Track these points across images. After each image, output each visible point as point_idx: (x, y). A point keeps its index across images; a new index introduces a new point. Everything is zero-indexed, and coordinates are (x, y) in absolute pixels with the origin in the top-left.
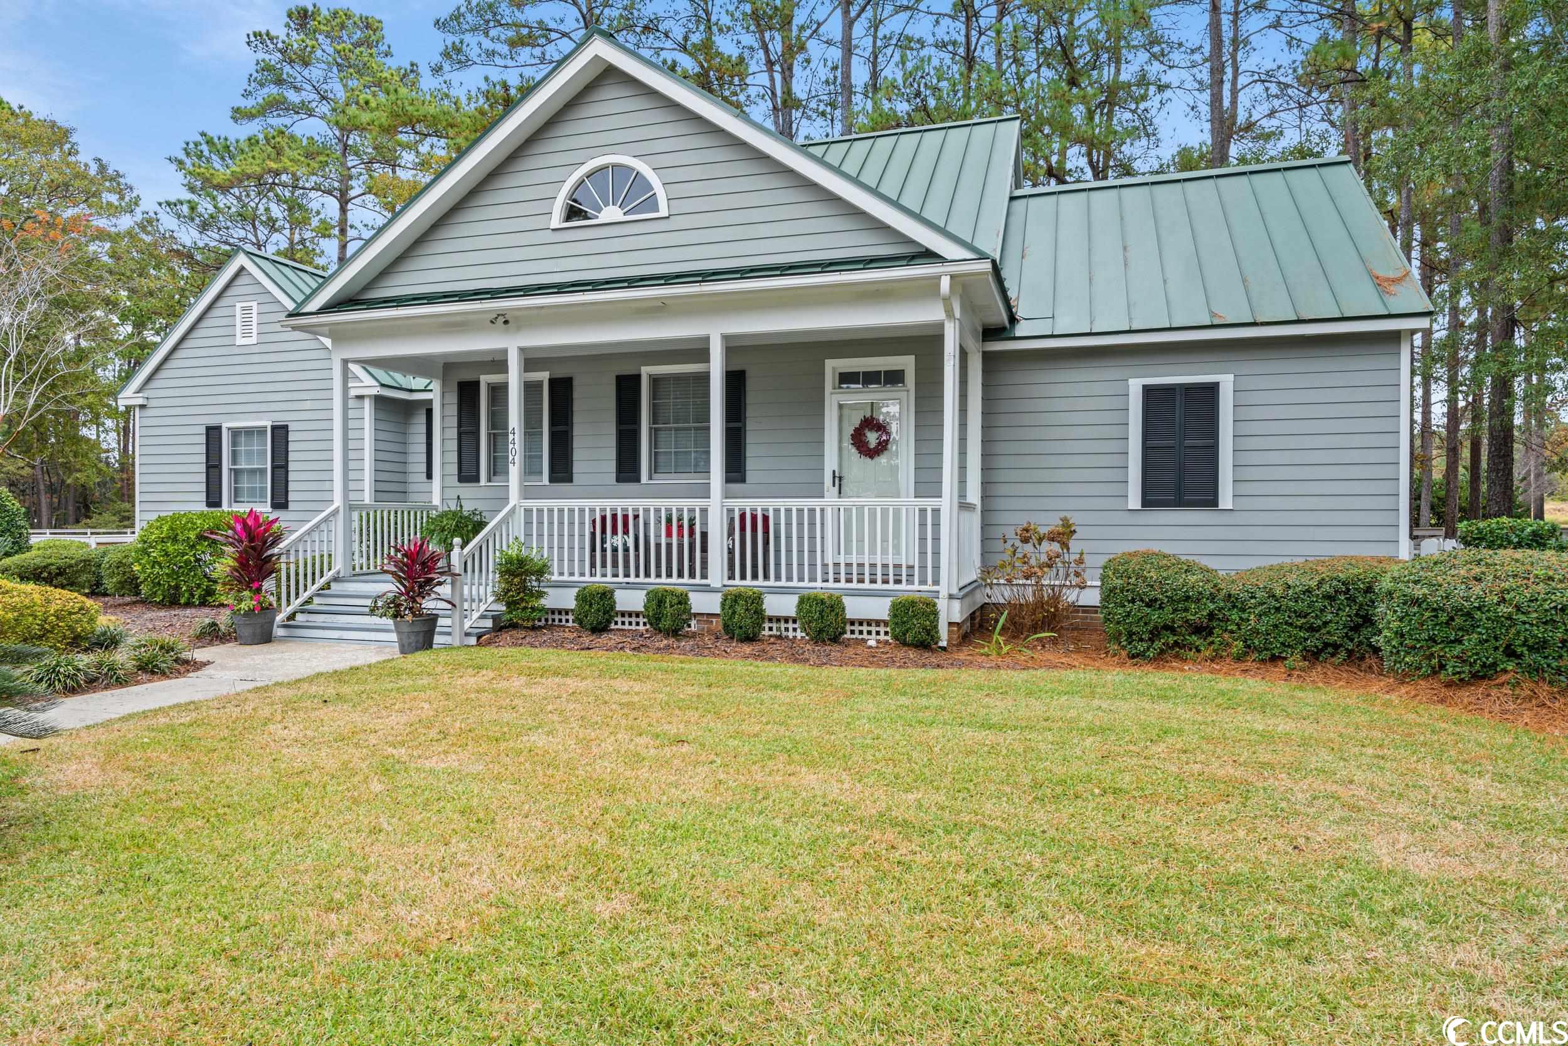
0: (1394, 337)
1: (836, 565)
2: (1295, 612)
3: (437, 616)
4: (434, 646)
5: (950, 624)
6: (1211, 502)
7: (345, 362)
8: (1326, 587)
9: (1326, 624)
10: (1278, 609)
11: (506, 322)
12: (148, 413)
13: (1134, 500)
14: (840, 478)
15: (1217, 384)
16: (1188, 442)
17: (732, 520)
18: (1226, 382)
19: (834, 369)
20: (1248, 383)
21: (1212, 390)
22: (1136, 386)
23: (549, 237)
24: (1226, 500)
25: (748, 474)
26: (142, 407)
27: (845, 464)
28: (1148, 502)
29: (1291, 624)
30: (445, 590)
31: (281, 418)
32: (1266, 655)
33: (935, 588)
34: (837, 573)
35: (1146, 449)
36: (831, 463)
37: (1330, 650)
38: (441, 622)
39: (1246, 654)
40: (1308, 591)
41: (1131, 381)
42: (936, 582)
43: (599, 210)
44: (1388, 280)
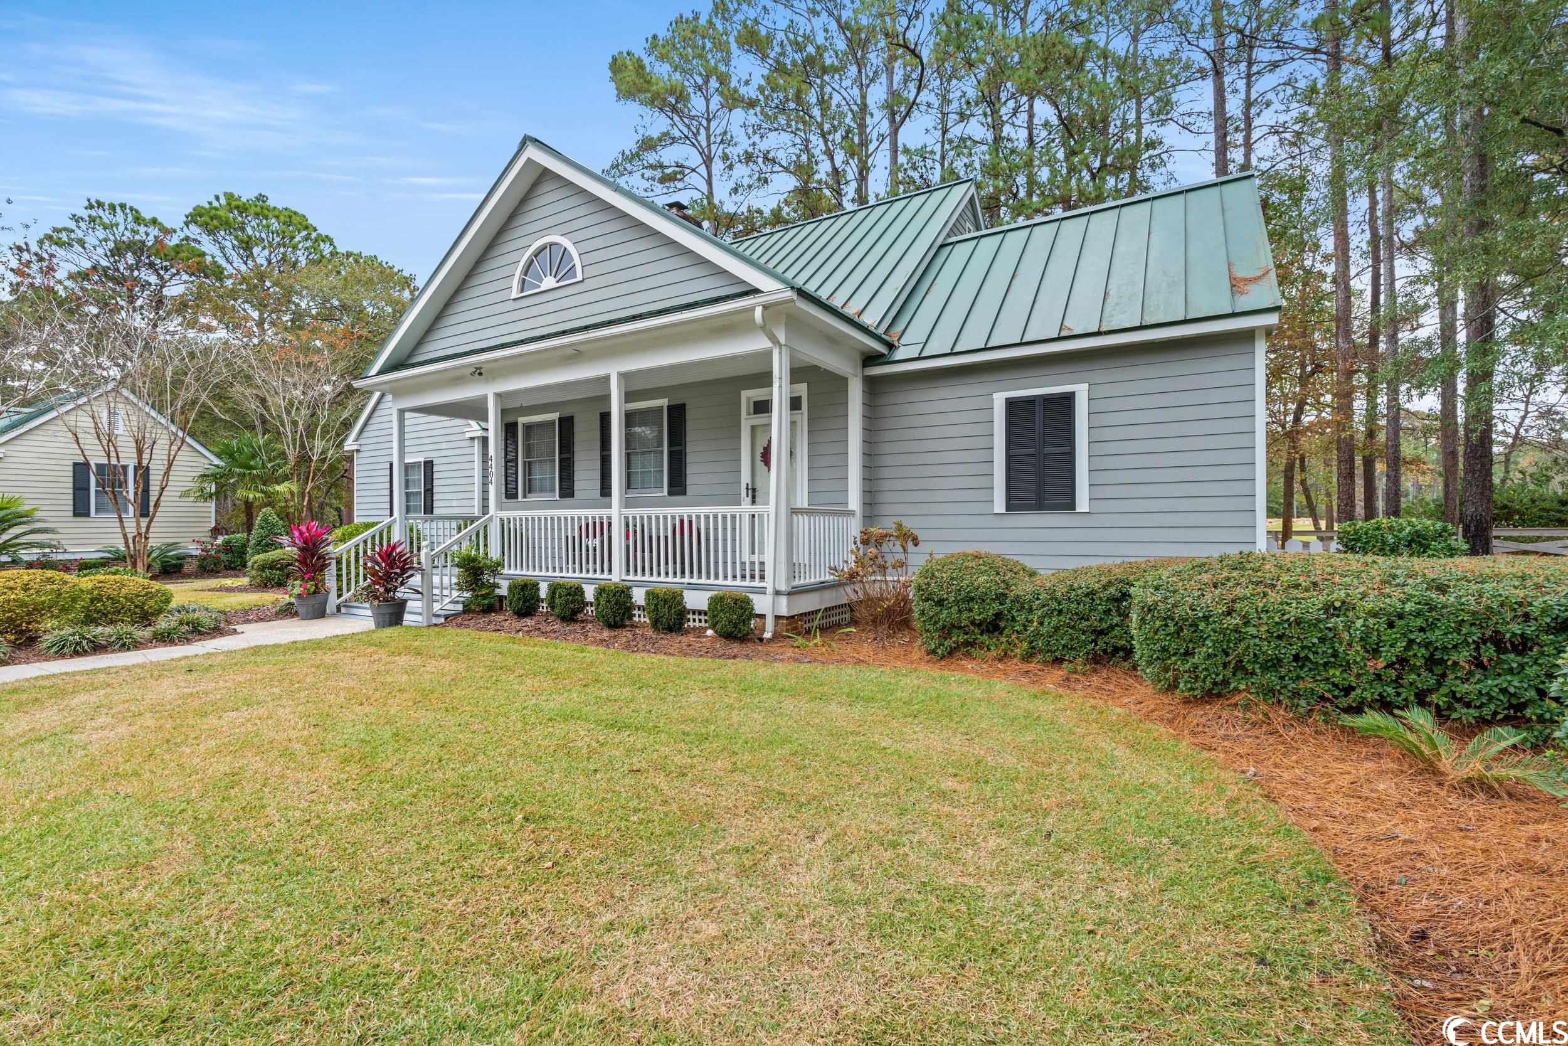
0: (1247, 337)
1: (752, 563)
2: (1076, 614)
3: (405, 601)
4: (404, 623)
5: (778, 618)
6: (1069, 504)
7: (402, 412)
8: (1112, 590)
9: (1112, 627)
10: (1060, 612)
11: (480, 374)
12: (362, 455)
13: (999, 504)
14: (754, 490)
15: (1073, 393)
16: (1047, 450)
17: (627, 525)
18: (1081, 392)
19: (748, 399)
20: (1101, 391)
21: (1068, 400)
22: (999, 400)
23: (511, 305)
24: (1082, 503)
25: (688, 488)
26: (358, 451)
27: (758, 478)
28: (1012, 505)
29: (1073, 627)
30: (416, 580)
31: (429, 456)
32: (1049, 657)
33: (762, 584)
34: (753, 570)
35: (1009, 457)
36: (745, 478)
37: (1121, 654)
38: (410, 604)
39: (1032, 655)
40: (1091, 594)
41: (995, 395)
42: (762, 577)
43: (541, 281)
44: (1245, 280)
